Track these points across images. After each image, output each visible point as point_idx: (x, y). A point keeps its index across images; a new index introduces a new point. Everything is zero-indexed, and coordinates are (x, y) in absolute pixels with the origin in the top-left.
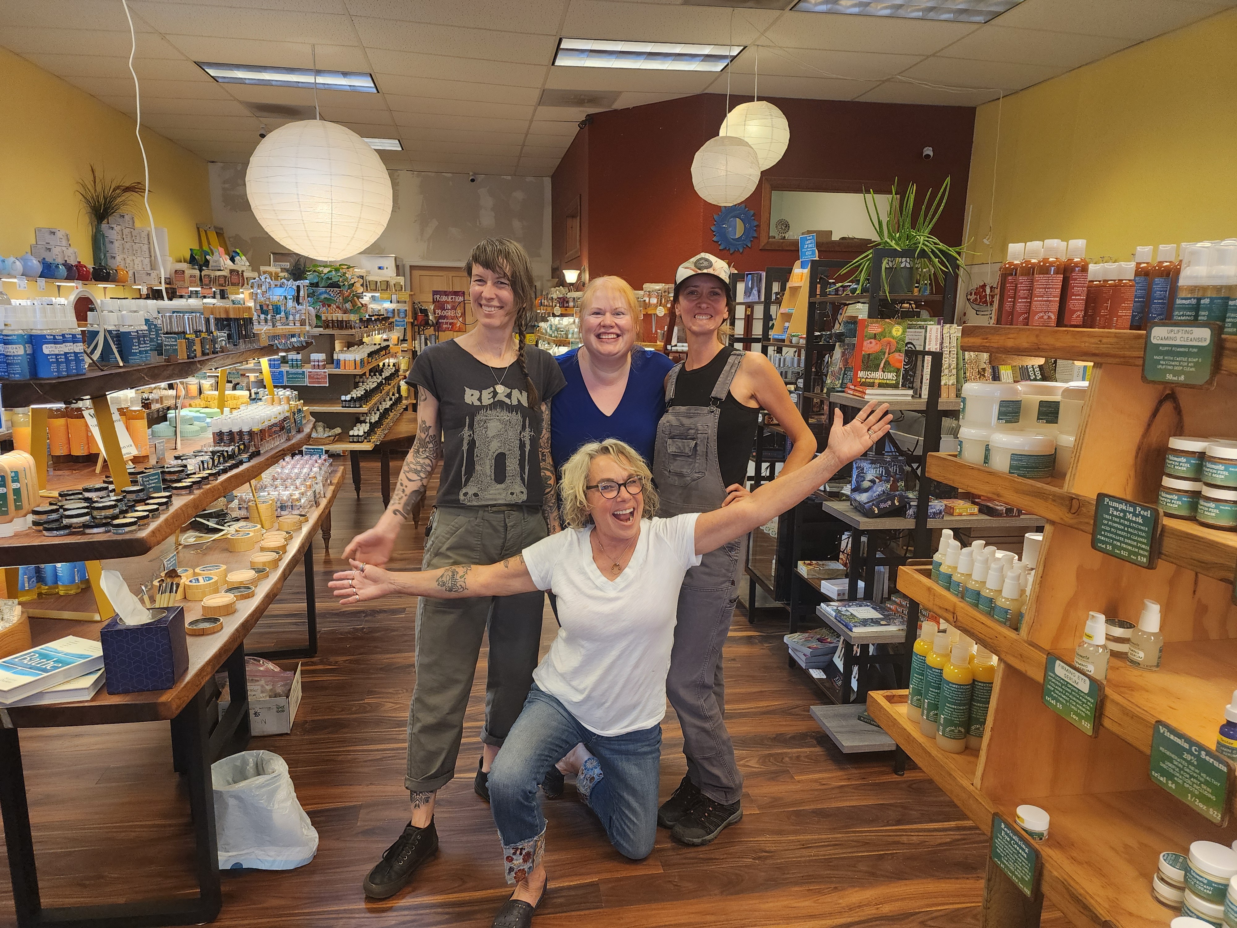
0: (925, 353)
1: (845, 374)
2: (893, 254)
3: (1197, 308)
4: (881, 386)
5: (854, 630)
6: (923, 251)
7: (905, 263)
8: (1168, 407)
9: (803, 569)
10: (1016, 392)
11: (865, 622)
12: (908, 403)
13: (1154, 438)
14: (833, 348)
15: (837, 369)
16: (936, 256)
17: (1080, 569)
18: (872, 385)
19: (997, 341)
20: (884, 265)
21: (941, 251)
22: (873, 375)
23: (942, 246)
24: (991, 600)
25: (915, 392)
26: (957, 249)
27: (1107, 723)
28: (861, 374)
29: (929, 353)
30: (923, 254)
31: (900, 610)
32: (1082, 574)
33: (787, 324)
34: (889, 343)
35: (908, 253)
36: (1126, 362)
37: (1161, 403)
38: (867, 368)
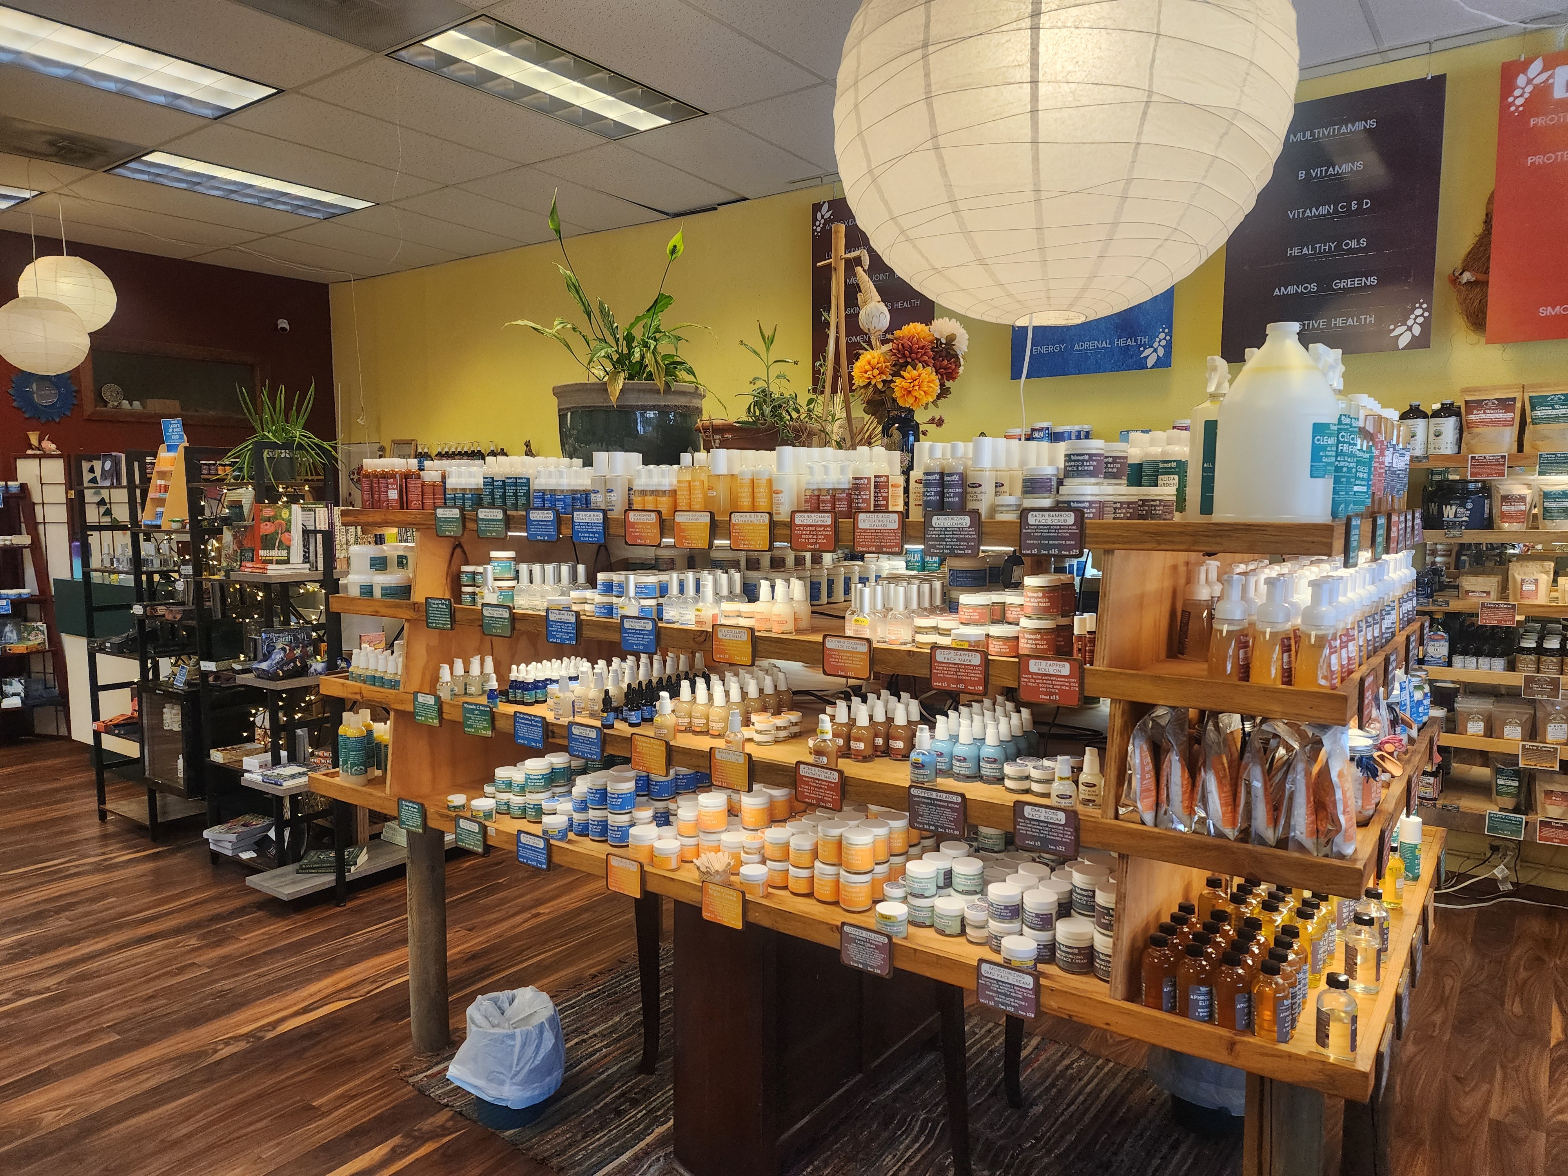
0: (315, 532)
1: (241, 556)
2: (273, 446)
3: (454, 499)
4: (278, 562)
5: (285, 784)
6: (299, 443)
7: (285, 454)
8: (458, 551)
9: (217, 756)
10: (384, 551)
11: (293, 776)
12: (306, 575)
13: (454, 568)
14: (221, 532)
15: (231, 551)
16: (313, 449)
17: (428, 645)
18: (271, 562)
19: (363, 518)
20: (265, 455)
21: (316, 444)
22: (272, 553)
23: (316, 440)
24: (382, 678)
25: (312, 565)
26: (332, 443)
27: (445, 716)
28: (261, 553)
29: (320, 531)
30: (300, 446)
31: (324, 761)
32: (429, 649)
33: (159, 509)
34: (280, 524)
35: (288, 445)
36: (429, 527)
37: (454, 549)
38: (265, 548)
